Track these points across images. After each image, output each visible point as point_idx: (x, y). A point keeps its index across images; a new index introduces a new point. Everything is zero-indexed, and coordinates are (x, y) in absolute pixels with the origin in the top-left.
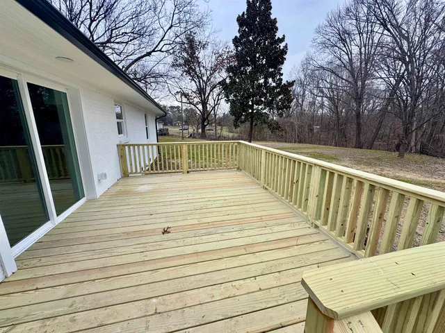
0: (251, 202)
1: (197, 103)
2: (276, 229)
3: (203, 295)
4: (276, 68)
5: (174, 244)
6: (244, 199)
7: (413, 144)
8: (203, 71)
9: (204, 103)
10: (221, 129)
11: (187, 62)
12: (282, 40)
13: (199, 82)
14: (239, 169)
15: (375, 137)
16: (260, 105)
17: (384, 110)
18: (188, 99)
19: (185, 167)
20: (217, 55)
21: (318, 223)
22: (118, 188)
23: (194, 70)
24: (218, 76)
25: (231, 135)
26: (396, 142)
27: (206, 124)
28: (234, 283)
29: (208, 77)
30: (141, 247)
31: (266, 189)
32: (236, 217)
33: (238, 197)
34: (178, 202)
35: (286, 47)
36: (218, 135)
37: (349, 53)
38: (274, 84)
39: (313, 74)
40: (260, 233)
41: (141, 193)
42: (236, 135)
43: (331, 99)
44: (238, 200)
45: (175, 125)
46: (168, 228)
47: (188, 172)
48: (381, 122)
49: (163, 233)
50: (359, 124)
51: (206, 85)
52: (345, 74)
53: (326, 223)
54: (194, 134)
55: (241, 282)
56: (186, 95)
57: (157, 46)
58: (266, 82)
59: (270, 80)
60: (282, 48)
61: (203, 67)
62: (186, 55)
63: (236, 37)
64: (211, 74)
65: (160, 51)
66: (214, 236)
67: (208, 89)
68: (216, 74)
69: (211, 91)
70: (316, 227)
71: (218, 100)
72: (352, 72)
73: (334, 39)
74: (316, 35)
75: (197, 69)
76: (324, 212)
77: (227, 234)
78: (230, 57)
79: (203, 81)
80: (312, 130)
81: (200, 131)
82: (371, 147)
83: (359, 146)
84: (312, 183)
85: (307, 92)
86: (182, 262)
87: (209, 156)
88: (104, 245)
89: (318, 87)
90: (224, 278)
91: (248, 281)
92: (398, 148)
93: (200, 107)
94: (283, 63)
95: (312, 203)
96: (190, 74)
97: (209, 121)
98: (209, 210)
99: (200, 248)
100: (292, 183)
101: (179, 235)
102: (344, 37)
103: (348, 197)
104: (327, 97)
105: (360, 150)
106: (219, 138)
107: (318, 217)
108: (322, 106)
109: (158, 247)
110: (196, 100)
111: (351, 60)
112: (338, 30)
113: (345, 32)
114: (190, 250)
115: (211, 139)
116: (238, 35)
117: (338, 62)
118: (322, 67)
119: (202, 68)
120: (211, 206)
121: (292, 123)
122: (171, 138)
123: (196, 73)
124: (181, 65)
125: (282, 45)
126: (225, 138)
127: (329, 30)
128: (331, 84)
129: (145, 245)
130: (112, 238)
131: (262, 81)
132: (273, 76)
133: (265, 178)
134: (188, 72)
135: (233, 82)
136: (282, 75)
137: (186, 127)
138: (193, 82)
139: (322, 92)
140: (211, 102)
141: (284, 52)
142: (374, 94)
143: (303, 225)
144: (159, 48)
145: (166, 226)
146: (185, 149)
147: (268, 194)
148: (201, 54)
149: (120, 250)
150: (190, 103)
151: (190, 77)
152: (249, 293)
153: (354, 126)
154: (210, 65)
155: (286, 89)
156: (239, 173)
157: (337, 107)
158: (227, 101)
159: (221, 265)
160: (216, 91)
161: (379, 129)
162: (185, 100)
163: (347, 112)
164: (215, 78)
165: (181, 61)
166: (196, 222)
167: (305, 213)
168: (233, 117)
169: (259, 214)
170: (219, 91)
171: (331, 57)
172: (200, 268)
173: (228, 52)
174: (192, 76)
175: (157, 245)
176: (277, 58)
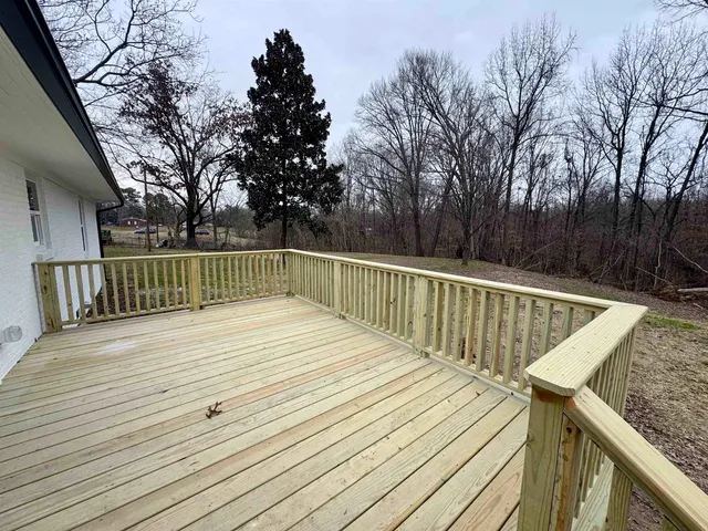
0: (331, 340)
1: (178, 186)
2: (382, 368)
3: (330, 484)
4: (316, 144)
5: (238, 428)
6: (320, 338)
7: (472, 249)
8: (188, 131)
9: (192, 186)
10: (227, 232)
11: (153, 112)
12: (322, 106)
13: (180, 149)
14: (290, 294)
15: (436, 241)
16: (296, 195)
17: (440, 209)
18: (158, 178)
19: (196, 298)
20: (213, 110)
21: (430, 349)
22: (47, 357)
23: (169, 127)
24: (216, 143)
25: (244, 241)
26: (456, 247)
27: (195, 223)
28: (364, 454)
29: (196, 144)
30: (175, 453)
31: (344, 318)
32: (322, 364)
33: (309, 335)
34: (210, 360)
35: (328, 116)
36: (219, 243)
37: (400, 137)
38: (314, 167)
39: (360, 158)
40: (364, 378)
41: (115, 357)
42: (253, 242)
43: (384, 192)
44: (312, 340)
45: (125, 225)
46: (217, 405)
47: (201, 308)
48: (439, 225)
49: (209, 417)
50: (418, 227)
51: (194, 155)
52: (397, 162)
53: (439, 348)
54: (172, 240)
55: (372, 448)
56: (153, 171)
57: (90, 73)
58: (303, 163)
59: (309, 161)
60: (323, 117)
61: (188, 124)
62: (152, 100)
63: (252, 88)
64: (202, 139)
65: (99, 82)
66: (302, 398)
67: (198, 164)
68: (214, 140)
69: (204, 167)
70: (427, 355)
71: (219, 183)
72: (404, 160)
73: (381, 117)
74: (361, 109)
75: (175, 127)
76: (435, 334)
77: (320, 391)
78: (238, 117)
79: (188, 148)
80: (363, 233)
81: (184, 235)
82: (432, 255)
83: (421, 254)
84: (417, 298)
85: (353, 181)
86: (270, 451)
87: (219, 279)
88: (84, 472)
89: (366, 175)
90: (348, 452)
91: (379, 444)
92: (459, 254)
93: (184, 192)
94: (325, 139)
95: (419, 325)
96: (161, 133)
97: (202, 218)
98: (271, 363)
99: (290, 421)
100: (388, 303)
101: (243, 412)
102: (392, 116)
103: (463, 311)
104: (378, 190)
105: (424, 259)
106: (224, 247)
107: (428, 343)
108: (373, 200)
109: (211, 442)
110: (175, 180)
111: (402, 145)
112: (386, 107)
113: (394, 111)
114: (274, 429)
115: (208, 250)
116: (256, 87)
117: (388, 146)
118: (369, 150)
119: (184, 127)
120: (273, 357)
121: (338, 223)
122: (119, 249)
123: (173, 133)
124: (141, 115)
125: (323, 114)
126: (234, 248)
127: (374, 104)
128: (382, 172)
129: (184, 445)
130: (91, 454)
131: (296, 160)
132: (312, 154)
133: (342, 302)
134: (156, 130)
135: (251, 157)
136: (325, 154)
137: (153, 228)
138: (167, 149)
139: (373, 183)
140: (204, 185)
141: (326, 123)
142: (428, 189)
143: (411, 357)
144: (97, 76)
145: (211, 402)
146: (195, 265)
147: (349, 325)
148: (182, 104)
149: (130, 469)
150: (164, 185)
151: (159, 139)
152: (388, 459)
153: (413, 229)
154: (200, 124)
155: (331, 174)
156: (291, 300)
157: (392, 204)
158: (243, 186)
159: (334, 435)
160: (214, 168)
161: (438, 233)
162: (150, 178)
163: (402, 211)
164: (210, 145)
165: (140, 108)
166: (259, 385)
167: (411, 341)
168: (254, 213)
169: (353, 353)
170: (219, 168)
171: (379, 138)
172: (304, 451)
173: (234, 109)
174: (167, 138)
175: (208, 439)
176: (318, 130)
